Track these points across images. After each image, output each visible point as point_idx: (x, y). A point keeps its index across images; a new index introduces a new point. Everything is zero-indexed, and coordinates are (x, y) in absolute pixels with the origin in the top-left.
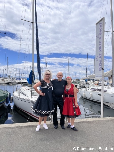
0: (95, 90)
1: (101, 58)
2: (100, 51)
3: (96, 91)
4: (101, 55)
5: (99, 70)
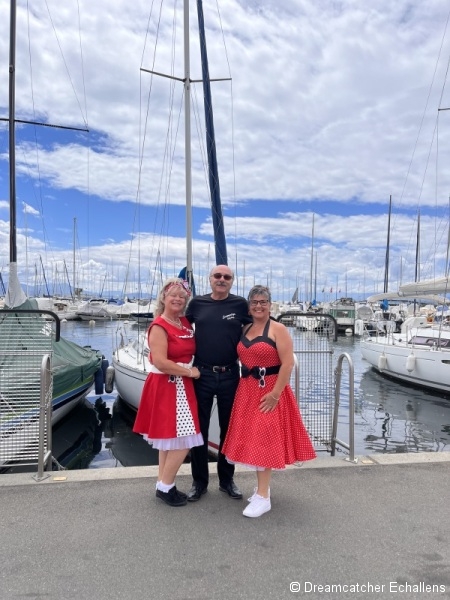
0: (430, 342)
3: (431, 345)
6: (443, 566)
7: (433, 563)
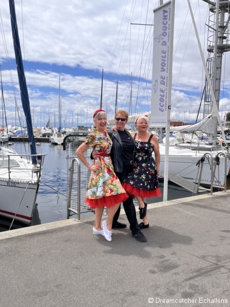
1: (166, 85)
2: (164, 70)
4: (164, 79)
5: (160, 110)
6: (167, 261)
7: (162, 260)
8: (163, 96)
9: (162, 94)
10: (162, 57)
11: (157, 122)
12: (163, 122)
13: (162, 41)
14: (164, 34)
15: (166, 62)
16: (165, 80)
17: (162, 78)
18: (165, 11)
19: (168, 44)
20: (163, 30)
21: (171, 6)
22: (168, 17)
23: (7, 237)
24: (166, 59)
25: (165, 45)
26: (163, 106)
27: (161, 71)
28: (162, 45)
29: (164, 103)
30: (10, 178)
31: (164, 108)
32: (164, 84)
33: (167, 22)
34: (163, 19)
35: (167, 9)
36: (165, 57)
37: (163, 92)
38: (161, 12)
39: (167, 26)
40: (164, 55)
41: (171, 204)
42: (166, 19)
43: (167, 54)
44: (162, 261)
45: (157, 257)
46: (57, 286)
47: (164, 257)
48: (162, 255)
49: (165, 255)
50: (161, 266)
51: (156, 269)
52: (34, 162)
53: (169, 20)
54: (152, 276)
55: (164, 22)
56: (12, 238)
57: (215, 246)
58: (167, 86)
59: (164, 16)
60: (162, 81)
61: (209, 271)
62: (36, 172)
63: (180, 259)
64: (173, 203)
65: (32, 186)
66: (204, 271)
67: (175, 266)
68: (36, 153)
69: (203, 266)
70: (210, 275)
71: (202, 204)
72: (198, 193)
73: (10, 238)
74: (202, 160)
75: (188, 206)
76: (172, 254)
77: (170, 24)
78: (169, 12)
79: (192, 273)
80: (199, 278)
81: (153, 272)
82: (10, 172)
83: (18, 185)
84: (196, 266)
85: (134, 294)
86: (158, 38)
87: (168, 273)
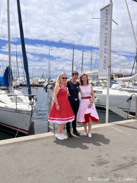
5: (104, 68)
6: (103, 159)
8: (106, 60)
9: (105, 59)
10: (105, 37)
11: (102, 76)
12: (105, 76)
13: (105, 27)
14: (106, 23)
15: (107, 40)
16: (107, 51)
17: (105, 49)
18: (107, 10)
19: (109, 29)
20: (106, 21)
21: (110, 7)
22: (109, 13)
23: (13, 142)
24: (107, 38)
25: (107, 30)
26: (105, 66)
27: (105, 45)
28: (105, 30)
29: (106, 64)
30: (17, 108)
31: (106, 67)
32: (106, 53)
33: (108, 16)
34: (106, 14)
35: (108, 8)
36: (107, 37)
37: (106, 58)
38: (105, 10)
39: (108, 18)
40: (106, 36)
41: (110, 125)
42: (108, 14)
43: (108, 35)
44: (100, 159)
45: (97, 156)
46: (36, 171)
47: (101, 157)
48: (100, 156)
49: (102, 155)
50: (98, 162)
51: (95, 164)
52: (30, 99)
53: (109, 15)
54: (92, 167)
55: (106, 16)
56: (15, 142)
57: (133, 151)
58: (108, 54)
59: (106, 13)
60: (105, 51)
61: (127, 166)
62: (31, 105)
63: (111, 159)
64: (111, 124)
65: (29, 113)
66: (124, 166)
67: (107, 162)
68: (31, 94)
69: (124, 163)
70: (128, 169)
71: (129, 125)
72: (128, 119)
73: (14, 143)
74: (131, 98)
75: (120, 126)
76: (106, 155)
77: (110, 17)
78: (109, 10)
79: (117, 167)
80: (121, 170)
81: (93, 165)
82: (17, 105)
83: (21, 112)
84: (120, 163)
85: (80, 178)
86: (103, 25)
87: (102, 166)
